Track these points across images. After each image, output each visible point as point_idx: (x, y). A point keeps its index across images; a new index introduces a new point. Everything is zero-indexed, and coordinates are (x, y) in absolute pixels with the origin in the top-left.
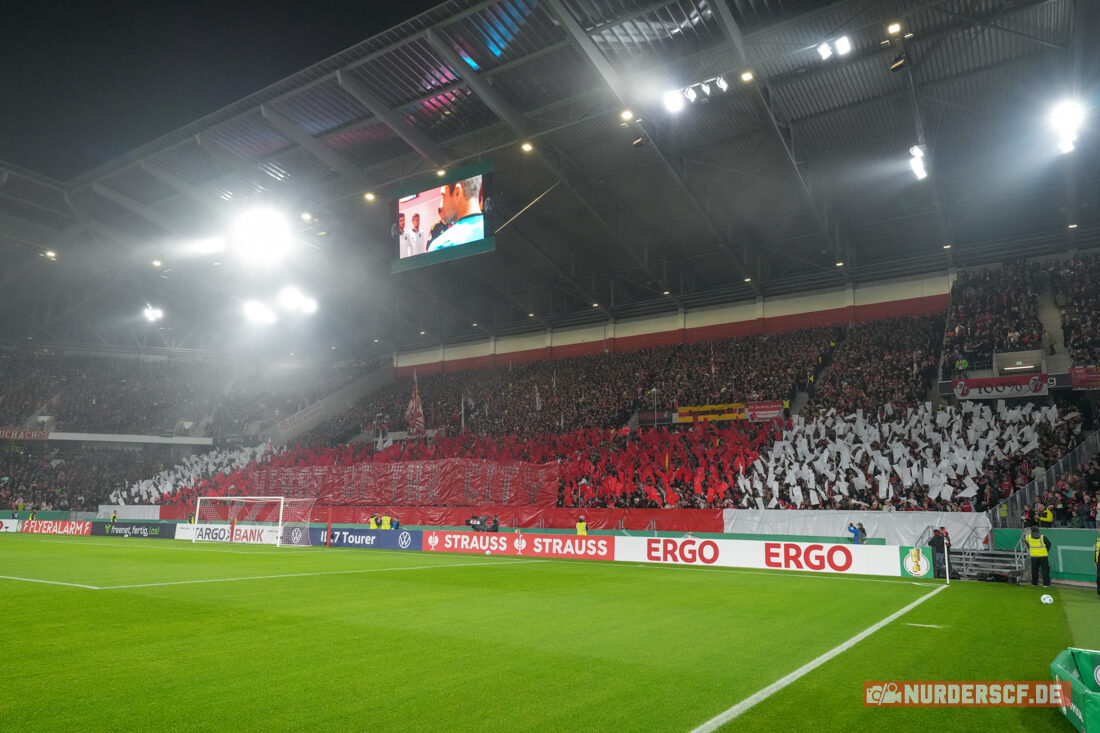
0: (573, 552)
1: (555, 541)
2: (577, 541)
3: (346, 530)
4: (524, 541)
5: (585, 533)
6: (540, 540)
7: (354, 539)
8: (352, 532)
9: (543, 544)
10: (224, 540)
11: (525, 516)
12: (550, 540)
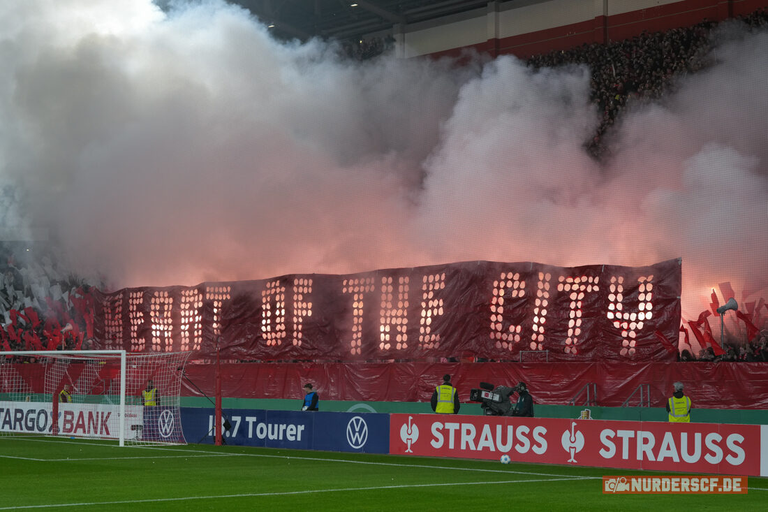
0: (676, 459)
1: (642, 435)
2: (684, 436)
3: (251, 413)
4: (579, 435)
5: (687, 420)
6: (611, 433)
7: (267, 432)
8: (263, 416)
9: (618, 441)
10: (46, 431)
11: (609, 379)
12: (631, 434)
